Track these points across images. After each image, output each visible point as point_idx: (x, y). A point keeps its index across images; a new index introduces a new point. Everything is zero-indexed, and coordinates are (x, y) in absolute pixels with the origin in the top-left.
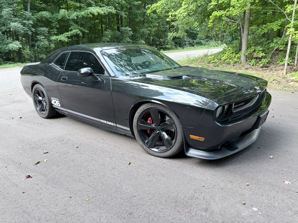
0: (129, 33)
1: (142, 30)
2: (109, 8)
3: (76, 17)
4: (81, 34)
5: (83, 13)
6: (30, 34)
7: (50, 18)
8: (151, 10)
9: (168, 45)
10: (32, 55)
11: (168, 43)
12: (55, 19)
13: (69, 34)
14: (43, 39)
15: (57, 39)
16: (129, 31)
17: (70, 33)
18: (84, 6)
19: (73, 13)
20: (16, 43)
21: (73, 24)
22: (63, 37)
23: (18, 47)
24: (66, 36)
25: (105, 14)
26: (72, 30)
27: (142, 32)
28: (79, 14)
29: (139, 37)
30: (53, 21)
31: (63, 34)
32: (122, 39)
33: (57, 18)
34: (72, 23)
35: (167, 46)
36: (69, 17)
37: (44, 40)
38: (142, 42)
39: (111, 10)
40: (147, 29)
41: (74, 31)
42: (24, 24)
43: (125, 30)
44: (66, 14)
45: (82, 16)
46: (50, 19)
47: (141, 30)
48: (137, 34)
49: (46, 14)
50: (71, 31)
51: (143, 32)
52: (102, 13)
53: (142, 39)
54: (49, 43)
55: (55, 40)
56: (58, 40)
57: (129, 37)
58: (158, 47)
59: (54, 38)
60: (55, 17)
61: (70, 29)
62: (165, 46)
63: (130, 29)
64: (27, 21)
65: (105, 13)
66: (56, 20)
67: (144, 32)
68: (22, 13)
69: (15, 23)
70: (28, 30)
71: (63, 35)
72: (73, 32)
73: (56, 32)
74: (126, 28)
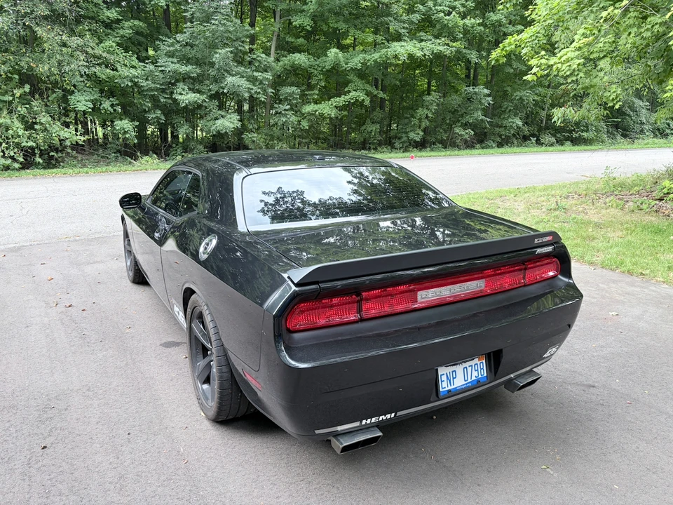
0: (483, 101)
1: (518, 94)
2: (439, 44)
3: (360, 65)
4: (367, 103)
5: (376, 56)
6: (263, 100)
7: (311, 66)
8: (503, 50)
9: (587, 131)
10: (261, 144)
11: (587, 127)
12: (320, 69)
13: (341, 100)
14: (285, 110)
15: (316, 111)
16: (484, 96)
17: (343, 99)
18: (382, 40)
19: (357, 55)
20: (231, 118)
21: (355, 79)
22: (327, 108)
23: (232, 126)
24: (334, 104)
25: (425, 58)
26: (349, 92)
27: (518, 98)
28: (368, 57)
29: (510, 110)
30: (316, 72)
31: (329, 100)
32: (466, 113)
33: (324, 67)
34: (351, 77)
35: (585, 134)
36: (347, 64)
37: (287, 112)
38: (513, 123)
39: (441, 48)
40: (534, 92)
41: (353, 94)
42: (253, 80)
43: (475, 93)
44: (342, 59)
45: (375, 61)
46: (309, 69)
47: (515, 94)
48: (505, 104)
49: (300, 59)
50: (345, 95)
51: (521, 98)
52: (419, 54)
53: (516, 115)
54: (300, 119)
55: (310, 114)
56: (317, 113)
57: (483, 110)
58: (558, 135)
59: (308, 108)
60: (321, 65)
61: (346, 90)
62: (577, 135)
63: (487, 91)
64: (260, 74)
65: (425, 55)
66: (322, 70)
67: (525, 98)
68: (254, 56)
69: (234, 78)
70: (259, 93)
71: (330, 102)
72: (350, 96)
73: (316, 97)
74: (476, 90)
